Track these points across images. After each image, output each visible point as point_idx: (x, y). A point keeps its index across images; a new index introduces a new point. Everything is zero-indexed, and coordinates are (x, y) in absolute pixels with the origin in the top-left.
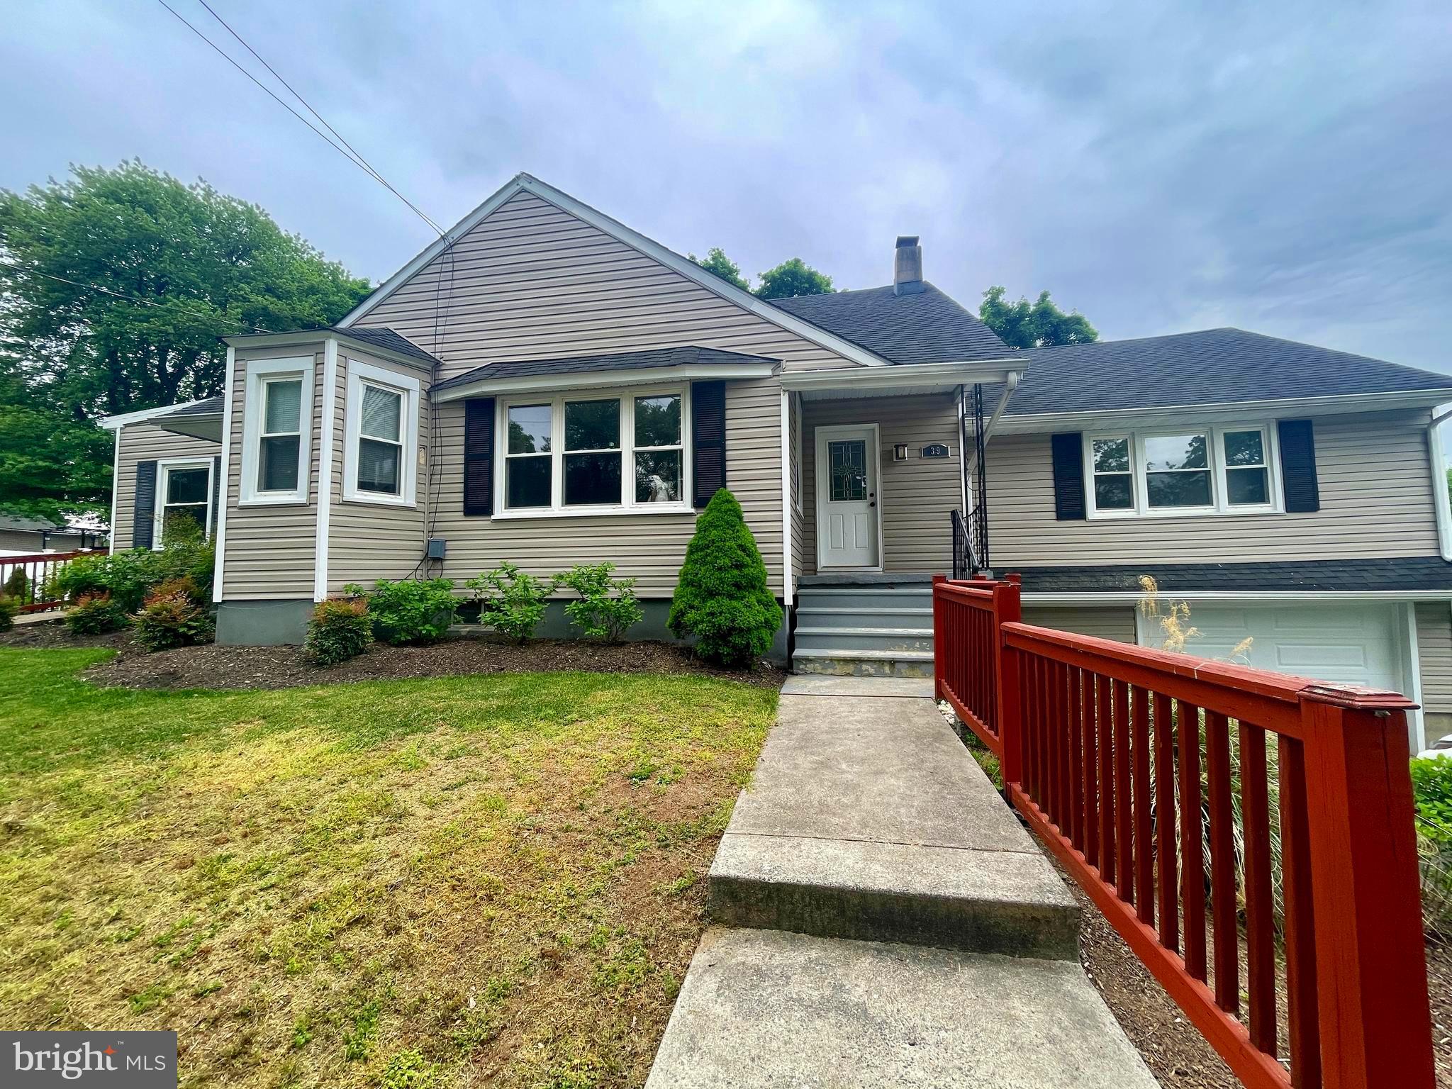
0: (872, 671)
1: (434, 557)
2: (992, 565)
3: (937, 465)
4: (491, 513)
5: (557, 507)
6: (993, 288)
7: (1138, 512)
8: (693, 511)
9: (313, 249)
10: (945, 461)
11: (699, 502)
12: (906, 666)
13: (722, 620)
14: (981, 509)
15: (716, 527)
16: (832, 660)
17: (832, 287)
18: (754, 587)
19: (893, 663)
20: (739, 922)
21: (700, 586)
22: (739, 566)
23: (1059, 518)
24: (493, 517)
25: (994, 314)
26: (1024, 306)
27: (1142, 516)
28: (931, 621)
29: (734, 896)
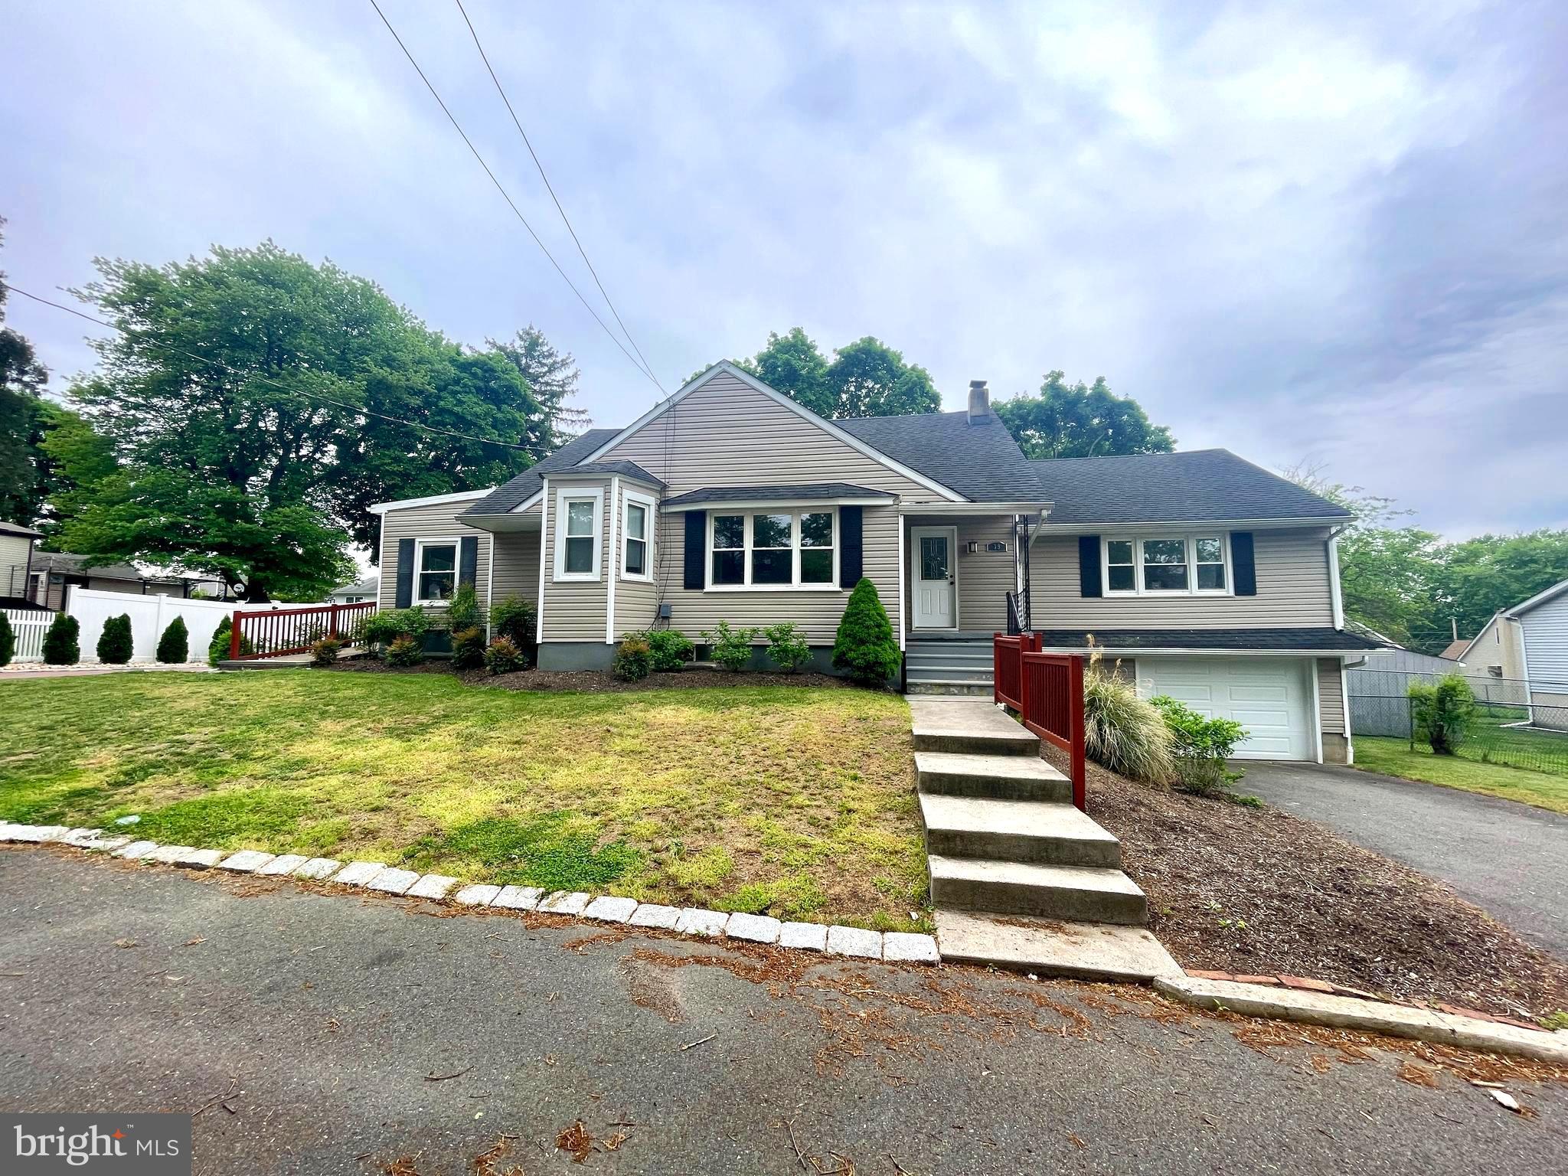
0: (956, 692)
1: (663, 615)
2: (1033, 628)
3: (998, 557)
4: (703, 588)
5: (748, 585)
6: (1053, 372)
7: (1138, 592)
8: (840, 589)
9: (416, 318)
10: (1004, 554)
11: (844, 584)
12: (977, 688)
13: (871, 658)
14: (1027, 590)
15: (863, 602)
16: (931, 684)
17: (903, 362)
18: (886, 638)
19: (969, 687)
20: (926, 750)
21: (855, 638)
22: (879, 626)
23: (1083, 596)
24: (705, 590)
25: (1054, 397)
26: (1082, 389)
27: (1140, 596)
28: (993, 663)
29: (923, 741)
